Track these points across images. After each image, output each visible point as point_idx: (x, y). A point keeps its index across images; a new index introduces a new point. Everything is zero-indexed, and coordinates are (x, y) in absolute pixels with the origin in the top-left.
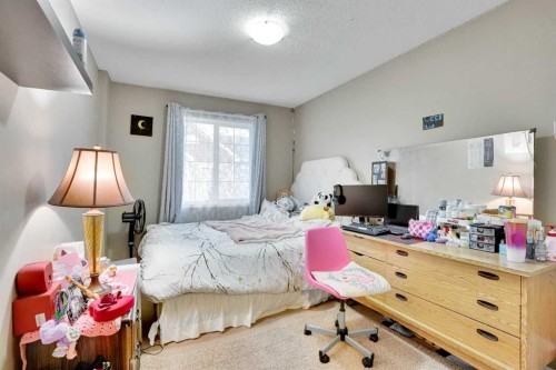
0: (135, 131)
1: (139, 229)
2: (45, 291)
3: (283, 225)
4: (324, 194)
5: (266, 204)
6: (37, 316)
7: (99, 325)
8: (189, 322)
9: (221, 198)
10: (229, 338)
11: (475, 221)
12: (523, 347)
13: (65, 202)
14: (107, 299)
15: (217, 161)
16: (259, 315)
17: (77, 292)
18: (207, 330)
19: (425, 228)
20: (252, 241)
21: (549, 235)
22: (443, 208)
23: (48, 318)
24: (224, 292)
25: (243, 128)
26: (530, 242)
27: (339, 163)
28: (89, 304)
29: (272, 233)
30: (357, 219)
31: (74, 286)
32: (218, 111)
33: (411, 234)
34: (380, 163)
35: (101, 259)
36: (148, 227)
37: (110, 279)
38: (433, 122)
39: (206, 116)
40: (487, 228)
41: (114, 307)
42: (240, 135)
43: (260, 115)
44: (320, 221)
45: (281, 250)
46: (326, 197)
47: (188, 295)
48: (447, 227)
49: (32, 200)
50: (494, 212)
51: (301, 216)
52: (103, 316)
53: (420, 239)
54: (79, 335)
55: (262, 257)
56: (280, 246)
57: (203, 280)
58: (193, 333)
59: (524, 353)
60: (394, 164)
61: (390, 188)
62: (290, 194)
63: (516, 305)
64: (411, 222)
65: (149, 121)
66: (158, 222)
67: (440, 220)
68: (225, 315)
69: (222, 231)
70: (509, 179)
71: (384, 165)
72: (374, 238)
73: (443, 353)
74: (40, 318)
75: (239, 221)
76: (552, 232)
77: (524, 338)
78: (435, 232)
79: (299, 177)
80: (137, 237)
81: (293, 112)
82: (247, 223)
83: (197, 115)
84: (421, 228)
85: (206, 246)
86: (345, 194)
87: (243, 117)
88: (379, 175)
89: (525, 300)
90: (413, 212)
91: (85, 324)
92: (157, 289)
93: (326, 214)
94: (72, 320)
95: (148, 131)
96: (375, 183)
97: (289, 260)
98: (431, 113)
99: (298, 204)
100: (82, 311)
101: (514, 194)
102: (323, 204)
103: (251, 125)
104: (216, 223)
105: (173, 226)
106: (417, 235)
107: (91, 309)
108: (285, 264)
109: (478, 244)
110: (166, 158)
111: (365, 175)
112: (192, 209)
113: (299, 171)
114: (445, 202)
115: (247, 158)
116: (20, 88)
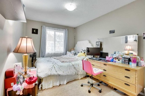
0: (33, 33)
1: (34, 59)
2: (13, 76)
3: (73, 58)
4: (83, 50)
5: (68, 52)
6: (11, 83)
7: (29, 85)
8: (50, 83)
9: (56, 51)
10: (61, 87)
11: (123, 57)
12: (136, 87)
13: (18, 52)
14: (30, 78)
15: (55, 41)
16: (68, 81)
17: (22, 76)
18: (55, 85)
19: (110, 58)
20: (66, 62)
21: (142, 60)
22: (115, 53)
23: (14, 84)
24: (59, 75)
25: (62, 32)
26: (137, 62)
27: (87, 42)
28: (25, 80)
29: (71, 60)
30: (92, 56)
31: (21, 75)
32: (55, 28)
33: (107, 60)
34: (98, 42)
35: (27, 67)
36: (37, 58)
37: (29, 73)
38: (112, 32)
40: (126, 58)
41: (32, 80)
42: (61, 34)
43: (66, 29)
44: (83, 57)
45: (73, 64)
46: (84, 51)
47: (50, 76)
48: (116, 58)
49: (9, 51)
50: (128, 54)
51: (78, 55)
52: (30, 83)
53: (109, 61)
54: (23, 88)
55: (69, 66)
56: (73, 63)
57: (54, 72)
58: (51, 86)
59: (136, 89)
60: (102, 42)
61: (101, 48)
62: (74, 50)
63: (135, 77)
64: (107, 57)
65: (37, 30)
66: (39, 57)
67: (114, 56)
68: (59, 81)
69: (57, 59)
70: (128, 46)
71: (99, 43)
72: (98, 61)
73: (115, 89)
74: (12, 84)
75: (61, 57)
76: (142, 59)
77: (136, 85)
78: (113, 59)
79: (76, 45)
80: (34, 61)
81: (75, 29)
82: (63, 57)
83: (50, 29)
84: (109, 58)
85: (54, 63)
86: (89, 50)
87: (62, 29)
88: (98, 45)
89: (137, 76)
90: (107, 54)
91: (25, 85)
92: (42, 75)
93: (84, 55)
94: (21, 84)
95: (37, 33)
96: (97, 47)
97: (76, 67)
98: (112, 30)
99: (76, 52)
100: (23, 81)
101: (130, 50)
102: (83, 52)
103: (64, 32)
104: (55, 57)
105: (44, 58)
106: (108, 60)
107: (26, 81)
108: (75, 68)
109: (124, 62)
110: (42, 40)
111: (94, 45)
112: (48, 54)
113: (76, 44)
114: (115, 52)
115: (63, 40)
116: (6, 20)
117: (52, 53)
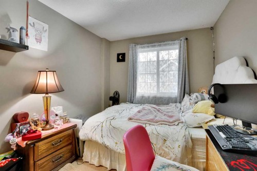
0: (119, 60)
9: (161, 91)
20: (137, 120)
24: (106, 147)
39: (148, 47)
43: (182, 39)
57: (97, 137)
65: (123, 55)
95: (123, 60)
112: (143, 97)
117: (149, 97)
